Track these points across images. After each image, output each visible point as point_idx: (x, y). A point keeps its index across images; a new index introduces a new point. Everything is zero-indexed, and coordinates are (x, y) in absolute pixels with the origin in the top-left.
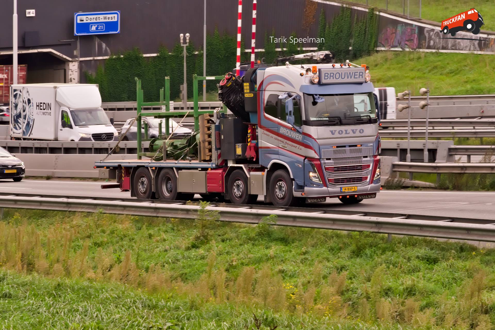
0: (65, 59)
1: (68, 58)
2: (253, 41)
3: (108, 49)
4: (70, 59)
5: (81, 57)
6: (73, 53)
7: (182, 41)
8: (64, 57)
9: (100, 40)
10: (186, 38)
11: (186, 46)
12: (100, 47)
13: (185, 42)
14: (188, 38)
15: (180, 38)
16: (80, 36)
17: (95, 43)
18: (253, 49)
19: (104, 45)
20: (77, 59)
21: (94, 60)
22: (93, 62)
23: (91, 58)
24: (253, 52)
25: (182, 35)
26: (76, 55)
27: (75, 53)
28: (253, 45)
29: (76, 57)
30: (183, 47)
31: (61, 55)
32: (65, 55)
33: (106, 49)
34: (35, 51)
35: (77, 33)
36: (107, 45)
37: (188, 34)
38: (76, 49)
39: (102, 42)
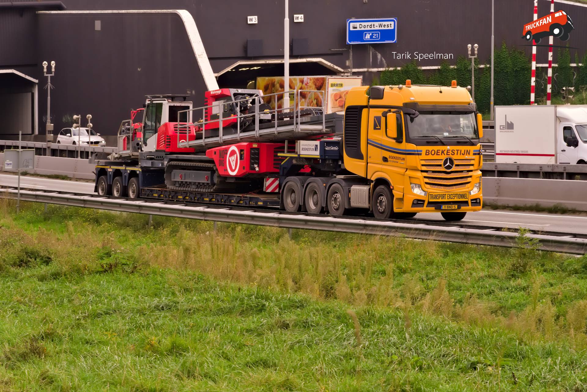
0: (337, 69)
1: (339, 69)
2: (551, 54)
3: (383, 59)
4: (342, 70)
5: (354, 68)
6: (345, 63)
7: (470, 52)
8: (336, 67)
9: (375, 49)
10: (474, 49)
11: (474, 58)
12: (375, 57)
13: (473, 54)
14: (476, 49)
15: (467, 49)
16: (352, 45)
17: (370, 53)
18: (550, 63)
19: (379, 56)
20: (350, 70)
21: (368, 71)
22: (367, 74)
23: (365, 70)
24: (550, 67)
25: (470, 45)
26: (348, 66)
27: (348, 63)
28: (550, 59)
29: (348, 67)
30: (471, 58)
31: (332, 65)
32: (337, 66)
33: (381, 60)
34: (304, 60)
35: (350, 42)
36: (383, 56)
37: (476, 45)
38: (348, 59)
39: (377, 53)
